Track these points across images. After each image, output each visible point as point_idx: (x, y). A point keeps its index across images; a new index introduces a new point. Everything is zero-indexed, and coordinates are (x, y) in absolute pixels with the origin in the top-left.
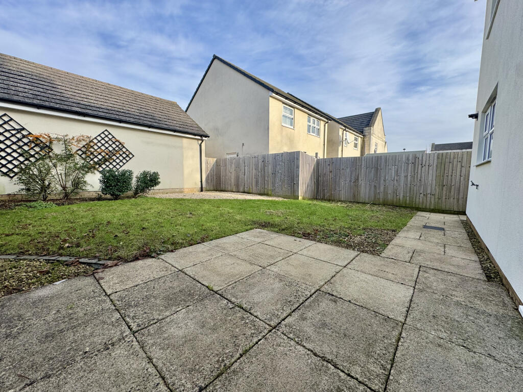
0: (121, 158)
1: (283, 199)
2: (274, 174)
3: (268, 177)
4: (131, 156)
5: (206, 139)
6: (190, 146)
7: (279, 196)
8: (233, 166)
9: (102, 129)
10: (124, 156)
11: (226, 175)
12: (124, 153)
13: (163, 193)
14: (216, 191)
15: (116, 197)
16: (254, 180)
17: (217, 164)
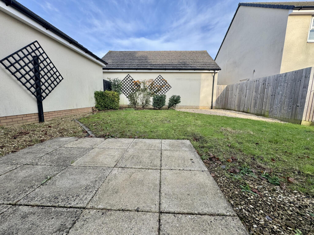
0: (165, 89)
1: (279, 122)
2: (273, 96)
3: (267, 99)
4: (170, 87)
5: (218, 71)
6: (206, 78)
7: (276, 118)
8: (238, 90)
9: (158, 75)
11: (232, 97)
12: (167, 86)
14: (224, 109)
16: (253, 101)
17: (227, 89)
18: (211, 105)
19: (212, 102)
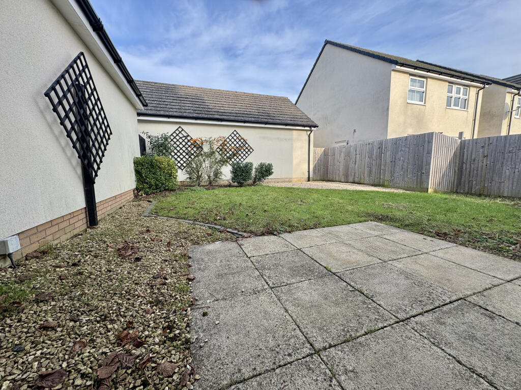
0: (244, 153)
1: (404, 191)
2: (393, 162)
3: (385, 166)
4: (251, 150)
5: (315, 129)
6: (299, 137)
7: (398, 188)
8: (343, 155)
9: (232, 130)
10: (247, 150)
11: (334, 165)
12: (247, 148)
13: (275, 182)
14: (323, 181)
15: (241, 185)
16: (367, 170)
17: (325, 154)
18: (307, 176)
19: (309, 172)
